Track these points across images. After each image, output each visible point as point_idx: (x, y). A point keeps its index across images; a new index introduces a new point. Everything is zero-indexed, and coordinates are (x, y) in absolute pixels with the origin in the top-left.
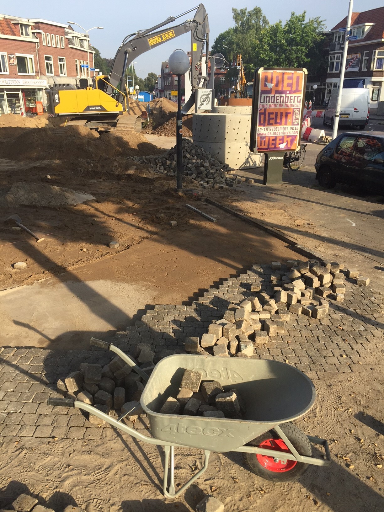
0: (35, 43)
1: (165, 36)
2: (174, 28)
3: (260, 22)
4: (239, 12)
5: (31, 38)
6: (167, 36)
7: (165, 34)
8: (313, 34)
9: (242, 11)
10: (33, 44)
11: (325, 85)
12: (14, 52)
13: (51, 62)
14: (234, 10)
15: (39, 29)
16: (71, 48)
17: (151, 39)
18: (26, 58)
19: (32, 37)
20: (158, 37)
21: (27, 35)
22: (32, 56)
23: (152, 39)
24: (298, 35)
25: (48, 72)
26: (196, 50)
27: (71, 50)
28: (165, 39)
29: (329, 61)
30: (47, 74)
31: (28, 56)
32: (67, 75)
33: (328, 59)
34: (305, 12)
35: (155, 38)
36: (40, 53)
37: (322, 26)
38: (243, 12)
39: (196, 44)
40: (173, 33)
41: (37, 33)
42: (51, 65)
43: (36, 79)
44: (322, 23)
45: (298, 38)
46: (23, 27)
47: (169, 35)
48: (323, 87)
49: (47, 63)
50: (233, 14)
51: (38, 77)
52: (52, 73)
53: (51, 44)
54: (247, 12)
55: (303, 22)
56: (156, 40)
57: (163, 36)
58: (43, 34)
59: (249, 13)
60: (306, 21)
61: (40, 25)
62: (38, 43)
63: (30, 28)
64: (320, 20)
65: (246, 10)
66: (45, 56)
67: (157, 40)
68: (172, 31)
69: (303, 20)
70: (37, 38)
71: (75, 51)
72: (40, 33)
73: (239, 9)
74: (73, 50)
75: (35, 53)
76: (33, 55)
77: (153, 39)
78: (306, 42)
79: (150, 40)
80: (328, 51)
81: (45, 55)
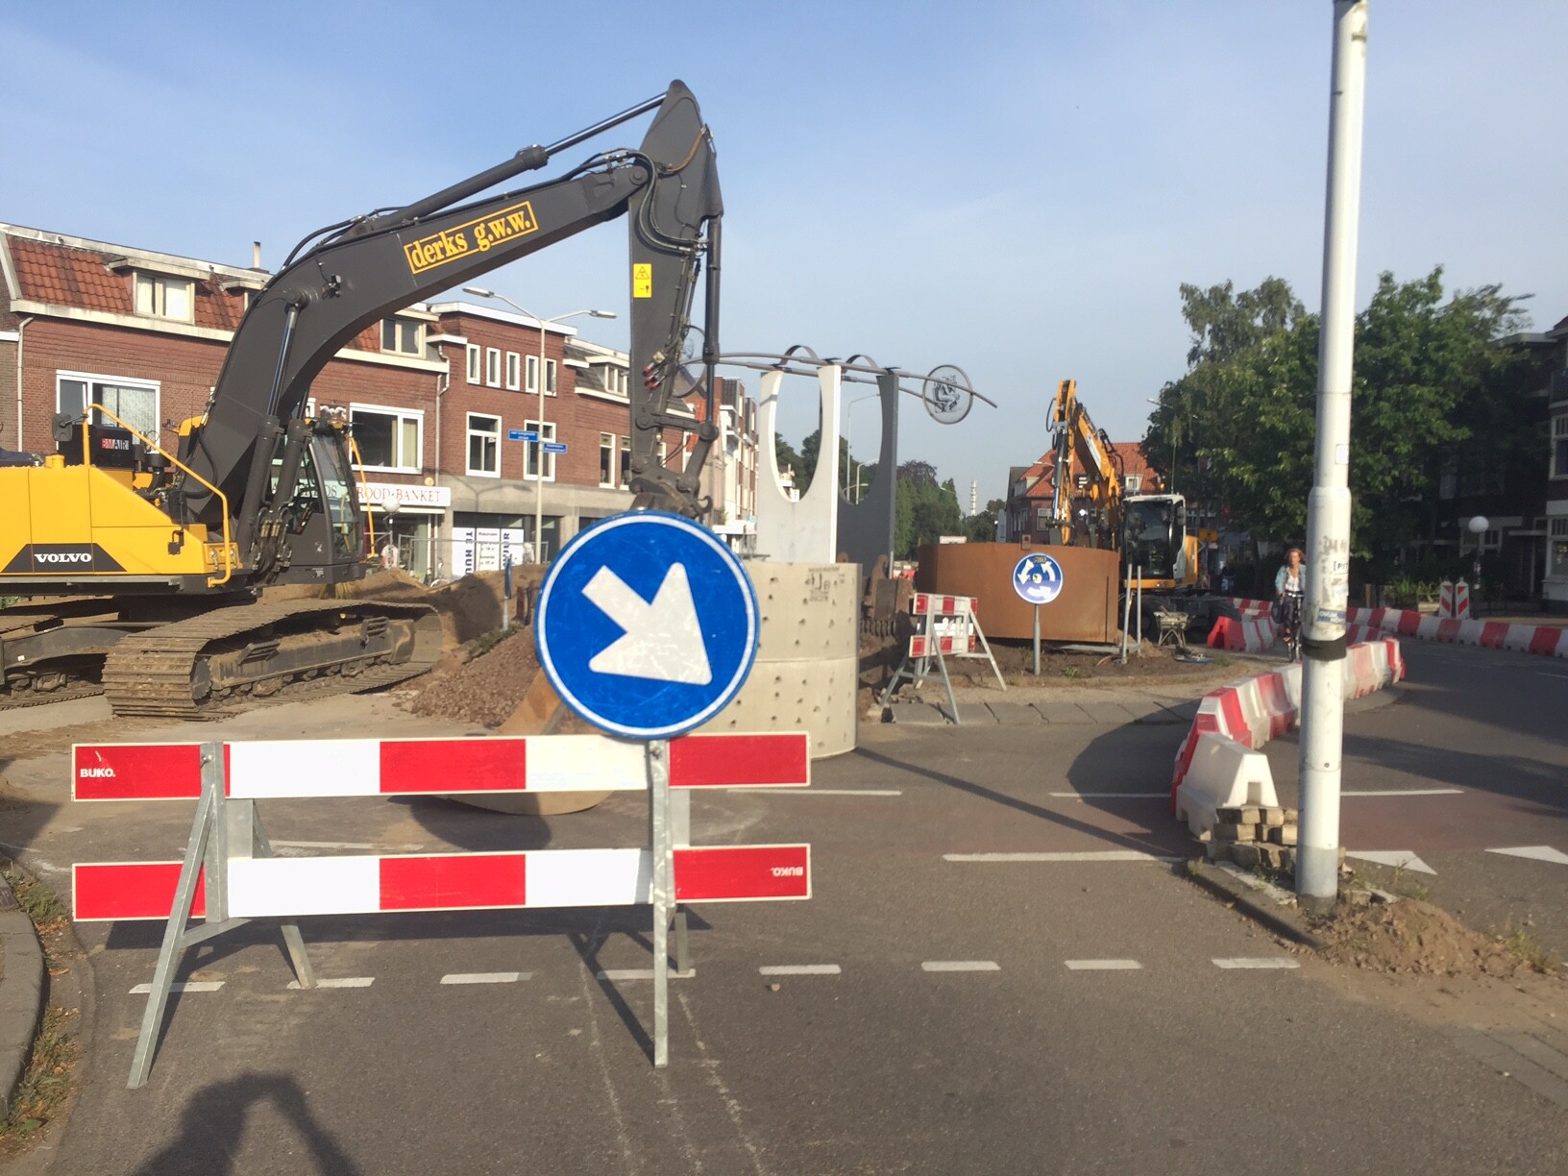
0: (436, 373)
1: (488, 231)
2: (535, 195)
3: (1283, 322)
4: (1206, 296)
5: (419, 361)
6: (498, 228)
7: (486, 222)
8: (1466, 342)
9: (1214, 291)
10: (424, 377)
11: (1543, 525)
12: (342, 398)
13: (496, 436)
14: (1188, 291)
15: (458, 333)
16: (582, 395)
17: (416, 243)
18: (395, 418)
19: (425, 357)
20: (453, 234)
21: (410, 346)
22: (418, 414)
23: (423, 246)
24: (1404, 347)
25: (475, 465)
26: (648, 294)
27: (582, 402)
28: (486, 242)
29: (1553, 435)
30: (470, 472)
31: (402, 413)
32: (556, 477)
33: (1547, 430)
34: (1438, 271)
35: (439, 239)
36: (450, 406)
37: (1512, 316)
38: (1220, 295)
39: (648, 267)
40: (527, 217)
41: (444, 343)
42: (491, 446)
43: (423, 484)
44: (1512, 306)
45: (1406, 359)
46: (398, 328)
47: (508, 224)
48: (1534, 533)
49: (475, 440)
50: (1184, 303)
51: (429, 480)
52: (490, 467)
53: (503, 380)
54: (1234, 294)
55: (1432, 306)
56: (443, 250)
57: (479, 232)
58: (473, 351)
59: (1243, 297)
60: (1446, 300)
61: (464, 322)
62: (444, 374)
63: (422, 329)
64: (1501, 295)
65: (1229, 286)
66: (471, 417)
67: (449, 247)
68: (525, 208)
69: (1434, 300)
70: (444, 360)
71: (604, 407)
72: (462, 347)
73: (1204, 285)
74: (593, 405)
75: (431, 404)
76: (422, 412)
77: (430, 242)
78: (1442, 370)
79: (411, 250)
80: (1545, 401)
81: (469, 414)
